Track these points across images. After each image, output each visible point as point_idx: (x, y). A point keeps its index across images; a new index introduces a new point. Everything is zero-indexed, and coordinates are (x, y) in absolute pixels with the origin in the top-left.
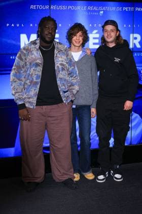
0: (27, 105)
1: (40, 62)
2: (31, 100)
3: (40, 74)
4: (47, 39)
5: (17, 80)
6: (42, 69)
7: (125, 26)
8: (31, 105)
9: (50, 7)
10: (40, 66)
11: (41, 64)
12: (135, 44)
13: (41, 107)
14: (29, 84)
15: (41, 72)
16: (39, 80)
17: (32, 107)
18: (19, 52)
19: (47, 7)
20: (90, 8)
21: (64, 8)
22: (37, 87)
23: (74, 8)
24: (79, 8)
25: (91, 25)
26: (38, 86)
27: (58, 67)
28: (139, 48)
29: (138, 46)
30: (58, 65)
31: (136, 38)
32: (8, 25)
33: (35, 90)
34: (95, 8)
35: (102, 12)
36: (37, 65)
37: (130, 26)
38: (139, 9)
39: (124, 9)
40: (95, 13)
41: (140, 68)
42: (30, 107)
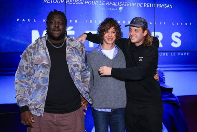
1: (47, 63)
3: (48, 76)
6: (49, 71)
8: (38, 113)
9: (65, 1)
10: (46, 68)
13: (52, 114)
15: (49, 74)
16: (47, 84)
17: (39, 115)
19: (62, 1)
20: (109, 3)
22: (44, 92)
23: (92, 3)
24: (96, 3)
26: (46, 91)
30: (72, 66)
33: (42, 95)
34: (114, 4)
35: (121, 8)
36: (44, 66)
38: (161, 6)
39: (145, 5)
40: (114, 9)
41: (162, 69)
42: (37, 115)
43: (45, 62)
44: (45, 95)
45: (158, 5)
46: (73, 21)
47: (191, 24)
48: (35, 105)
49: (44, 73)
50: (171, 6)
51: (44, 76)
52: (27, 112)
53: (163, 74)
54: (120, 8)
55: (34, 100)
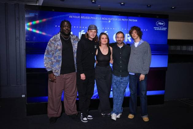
3: (61, 55)
4: (67, 33)
5: (47, 58)
6: (61, 52)
7: (123, 29)
8: (57, 74)
9: (80, 17)
11: (60, 49)
12: (128, 40)
15: (61, 54)
16: (61, 59)
17: (58, 75)
18: (49, 42)
19: (79, 17)
20: (103, 19)
21: (89, 18)
23: (94, 18)
24: (97, 18)
25: (103, 28)
28: (130, 42)
32: (56, 26)
33: (59, 65)
34: (106, 19)
35: (110, 21)
37: (125, 29)
38: (131, 20)
39: (122, 19)
40: (106, 22)
42: (57, 75)
44: (60, 65)
45: (129, 20)
46: (85, 28)
47: (147, 30)
48: (55, 71)
49: (59, 54)
50: (136, 21)
51: (59, 55)
52: (52, 74)
55: (54, 67)
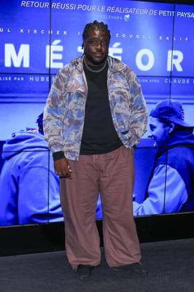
0: (67, 156)
1: (83, 91)
2: (72, 148)
3: (83, 108)
5: (53, 118)
6: (85, 102)
7: (161, 38)
8: (72, 156)
11: (84, 93)
12: (174, 65)
14: (68, 124)
16: (83, 118)
17: (73, 159)
22: (79, 128)
24: (93, 8)
27: (113, 96)
28: (180, 72)
29: (179, 69)
30: (113, 93)
31: (176, 57)
33: (76, 133)
34: (118, 10)
35: (128, 16)
36: (79, 95)
37: (168, 38)
40: (118, 18)
41: (180, 102)
43: (81, 90)
53: (181, 107)
54: (126, 16)
